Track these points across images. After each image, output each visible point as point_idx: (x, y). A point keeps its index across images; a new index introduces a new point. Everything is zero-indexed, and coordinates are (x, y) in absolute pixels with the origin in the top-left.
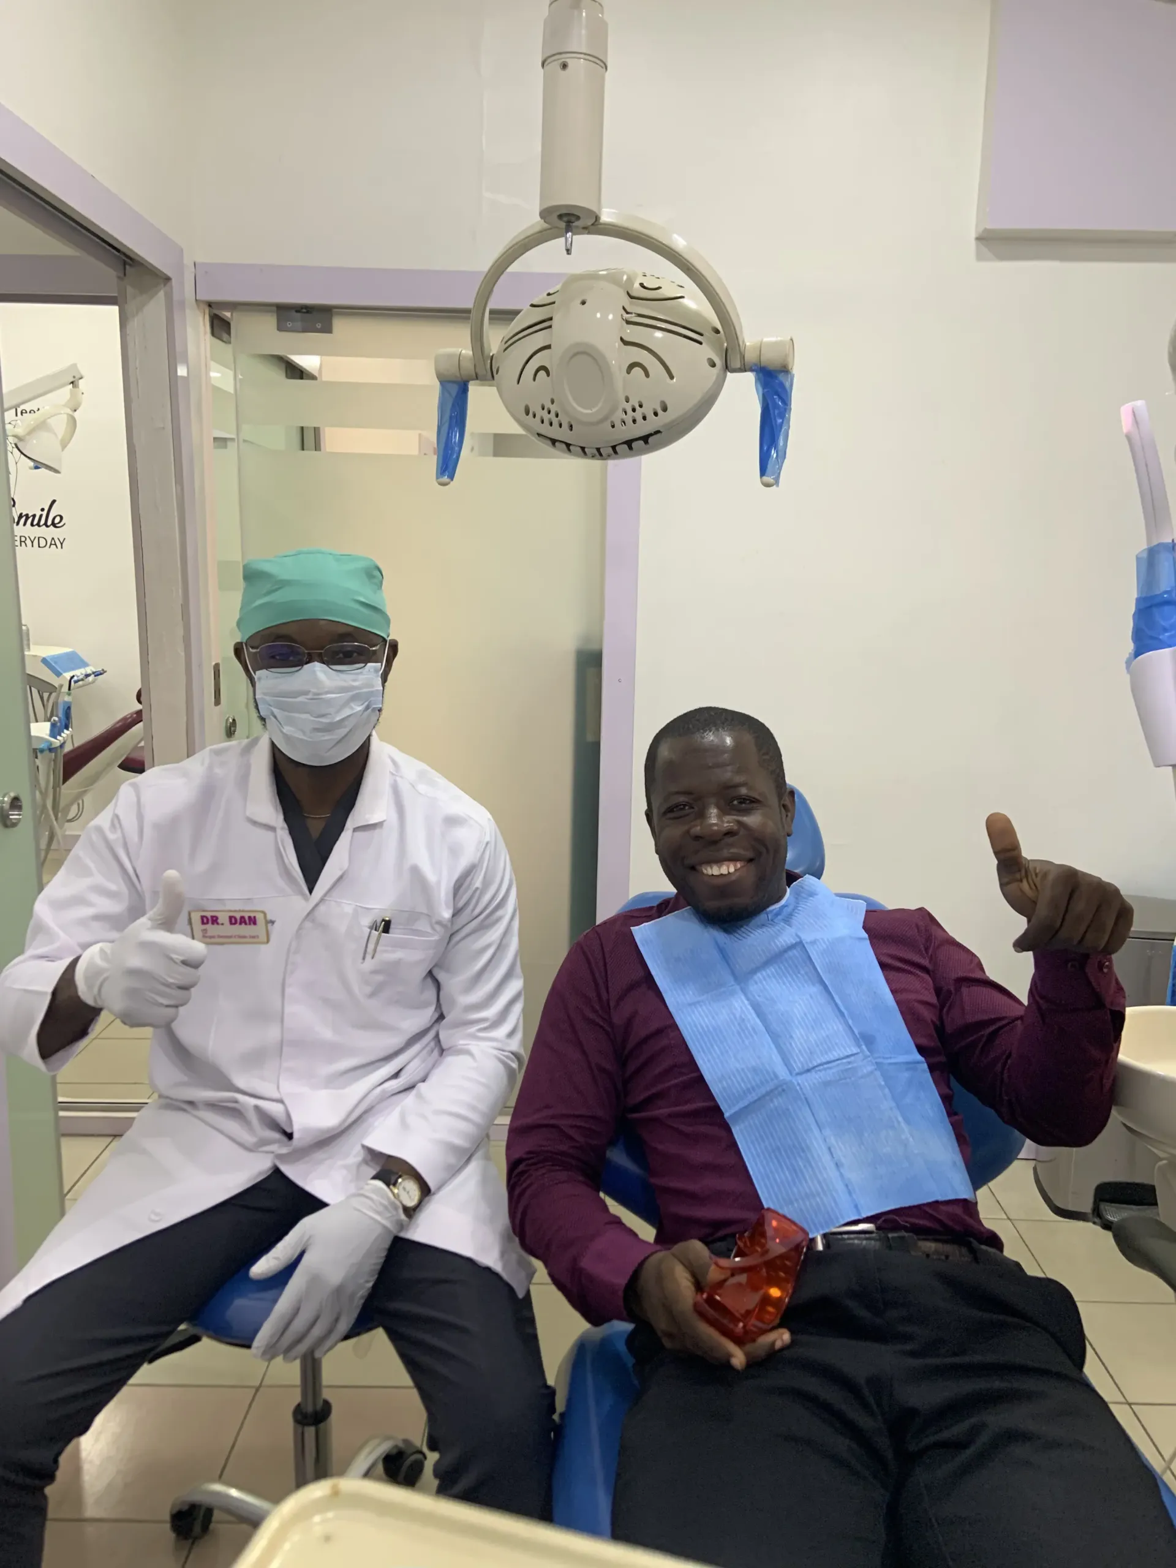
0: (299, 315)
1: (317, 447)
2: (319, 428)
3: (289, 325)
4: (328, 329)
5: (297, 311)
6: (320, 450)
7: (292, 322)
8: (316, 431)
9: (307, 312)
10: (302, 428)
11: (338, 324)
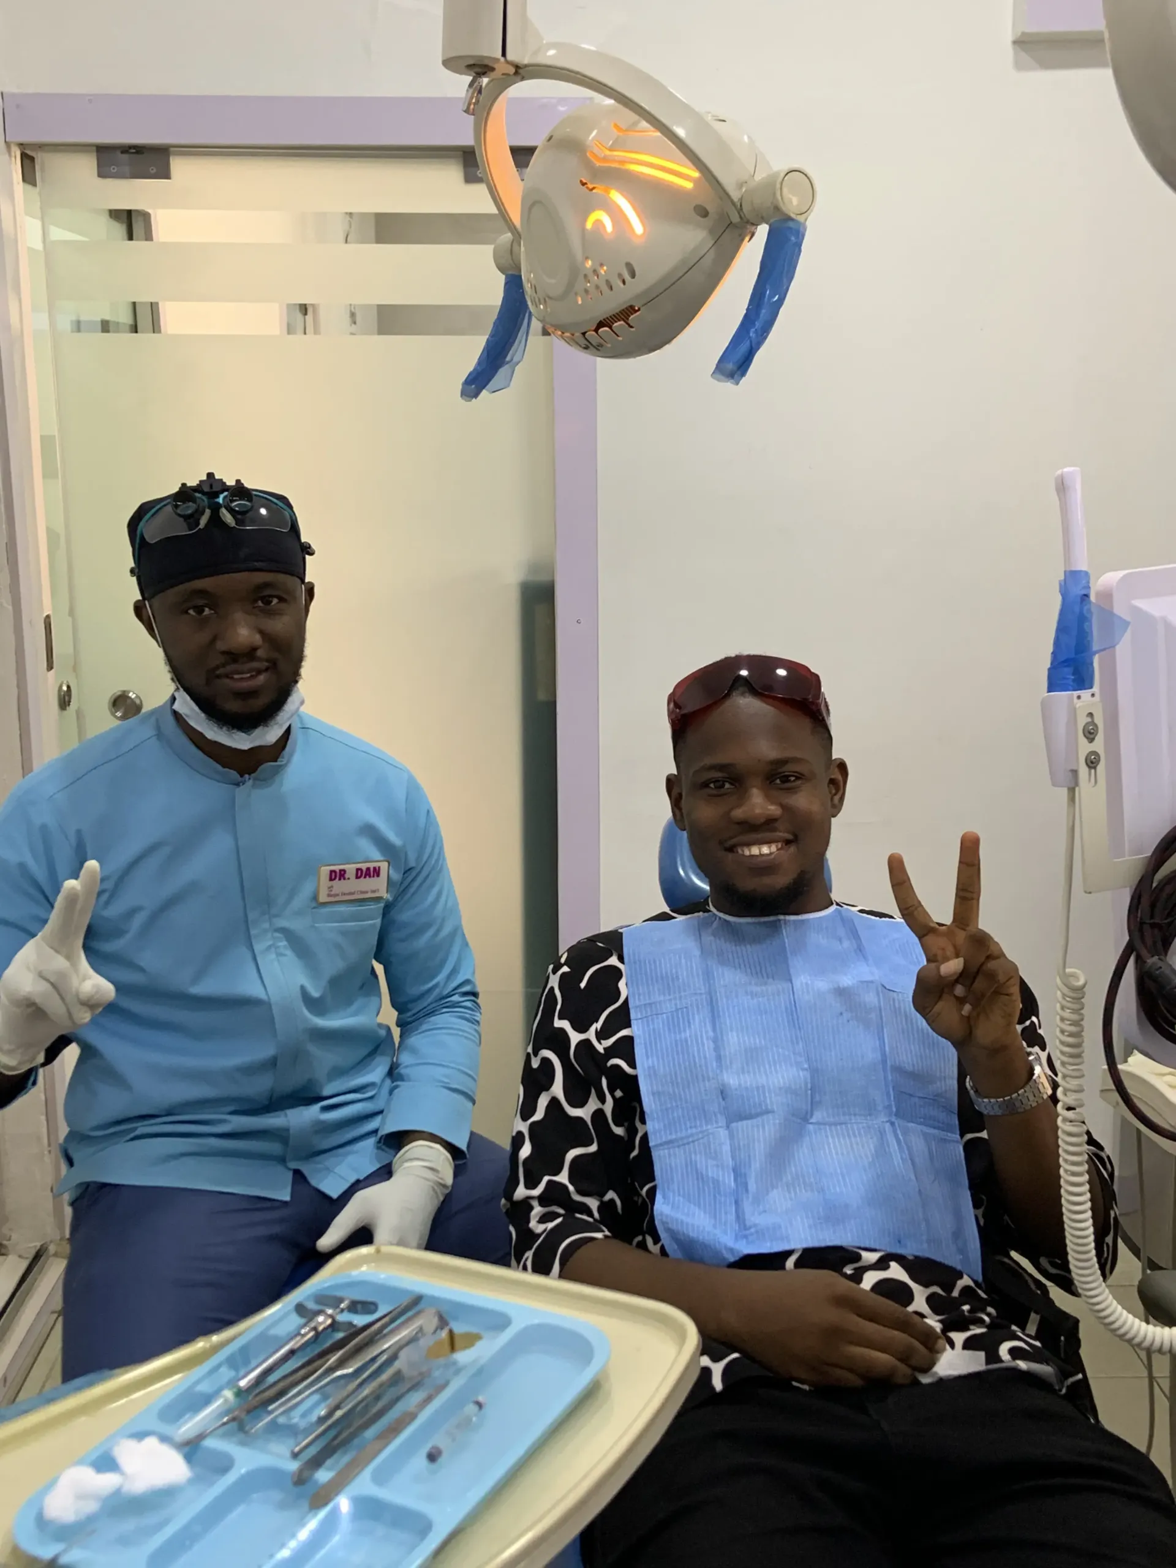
0: (125, 156)
1: (156, 328)
2: (157, 304)
3: (114, 169)
4: (165, 174)
5: (122, 152)
6: (159, 332)
7: (117, 166)
8: (154, 307)
9: (137, 152)
10: (134, 304)
11: (177, 165)
